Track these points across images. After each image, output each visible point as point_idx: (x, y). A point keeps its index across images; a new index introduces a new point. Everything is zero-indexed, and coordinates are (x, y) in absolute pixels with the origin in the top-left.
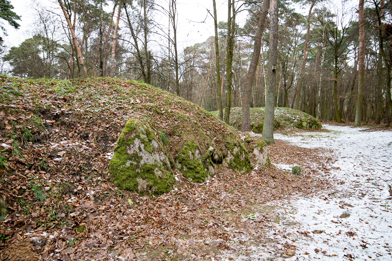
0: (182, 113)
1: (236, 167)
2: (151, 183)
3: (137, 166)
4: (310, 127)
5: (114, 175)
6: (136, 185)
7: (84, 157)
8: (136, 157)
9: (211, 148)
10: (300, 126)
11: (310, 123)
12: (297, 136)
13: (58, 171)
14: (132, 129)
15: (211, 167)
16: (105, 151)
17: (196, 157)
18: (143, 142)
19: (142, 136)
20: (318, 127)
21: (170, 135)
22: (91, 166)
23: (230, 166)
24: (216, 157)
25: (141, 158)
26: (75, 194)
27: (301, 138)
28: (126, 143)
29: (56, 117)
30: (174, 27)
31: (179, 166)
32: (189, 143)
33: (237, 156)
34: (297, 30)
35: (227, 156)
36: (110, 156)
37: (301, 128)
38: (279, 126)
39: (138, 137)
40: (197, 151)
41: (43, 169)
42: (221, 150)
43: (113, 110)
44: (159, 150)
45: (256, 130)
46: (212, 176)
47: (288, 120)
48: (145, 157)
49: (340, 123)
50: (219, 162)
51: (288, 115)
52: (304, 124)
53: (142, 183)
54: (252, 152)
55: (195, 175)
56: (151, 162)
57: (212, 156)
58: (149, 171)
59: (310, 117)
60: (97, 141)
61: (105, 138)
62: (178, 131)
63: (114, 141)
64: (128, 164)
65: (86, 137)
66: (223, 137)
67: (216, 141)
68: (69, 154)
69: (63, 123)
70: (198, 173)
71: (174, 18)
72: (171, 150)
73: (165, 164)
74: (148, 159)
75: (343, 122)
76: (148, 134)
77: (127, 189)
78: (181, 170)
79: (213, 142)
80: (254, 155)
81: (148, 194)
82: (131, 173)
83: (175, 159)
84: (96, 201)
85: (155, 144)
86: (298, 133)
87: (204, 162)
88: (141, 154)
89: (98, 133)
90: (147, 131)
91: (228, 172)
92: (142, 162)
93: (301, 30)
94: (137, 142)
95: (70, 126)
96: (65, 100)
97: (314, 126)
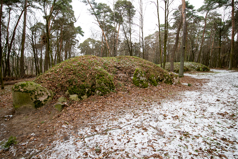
0: (149, 66)
1: (167, 83)
2: (143, 85)
3: (139, 80)
4: (204, 70)
5: (134, 82)
6: (139, 85)
7: (126, 78)
8: (139, 78)
9: (159, 77)
10: (198, 70)
11: (203, 69)
12: (196, 74)
13: (122, 81)
14: (138, 71)
15: (159, 82)
16: (130, 76)
17: (154, 79)
18: (140, 74)
19: (140, 73)
20: (208, 70)
21: (147, 72)
22: (128, 80)
23: (165, 82)
24: (160, 79)
25: (140, 78)
26: (126, 86)
27: (198, 75)
28: (136, 74)
29: (118, 68)
30: (142, 32)
31: (149, 81)
32: (152, 75)
33: (167, 79)
34: (200, 24)
35: (164, 79)
36: (132, 78)
37: (199, 71)
38: (188, 70)
39: (139, 73)
40: (155, 77)
41: (119, 80)
42: (162, 77)
43: (131, 66)
44: (144, 76)
45: (177, 72)
46: (159, 85)
47: (193, 67)
48: (141, 78)
49: (221, 68)
50: (161, 81)
51: (193, 65)
52: (201, 69)
53: (140, 85)
54: (173, 78)
55: (154, 84)
56: (142, 79)
57: (159, 79)
58: (142, 82)
59: (204, 66)
60: (128, 74)
61: (130, 73)
62: (149, 71)
63: (132, 74)
64: (137, 80)
65: (125, 73)
66: (163, 73)
67: (160, 75)
68: (123, 77)
69: (120, 70)
70: (155, 83)
71: (142, 28)
72: (147, 77)
73: (146, 80)
74: (141, 79)
75: (223, 68)
76: (141, 72)
77: (137, 86)
78: (150, 82)
79: (159, 75)
80: (174, 80)
81: (142, 88)
82: (138, 82)
83: (148, 79)
84: (131, 87)
85: (143, 75)
86: (197, 73)
87: (157, 81)
88: (140, 77)
89: (128, 72)
90: (141, 71)
91: (164, 84)
92: (140, 79)
93: (202, 24)
94: (139, 74)
95: (121, 70)
96: (118, 63)
97: (206, 70)
